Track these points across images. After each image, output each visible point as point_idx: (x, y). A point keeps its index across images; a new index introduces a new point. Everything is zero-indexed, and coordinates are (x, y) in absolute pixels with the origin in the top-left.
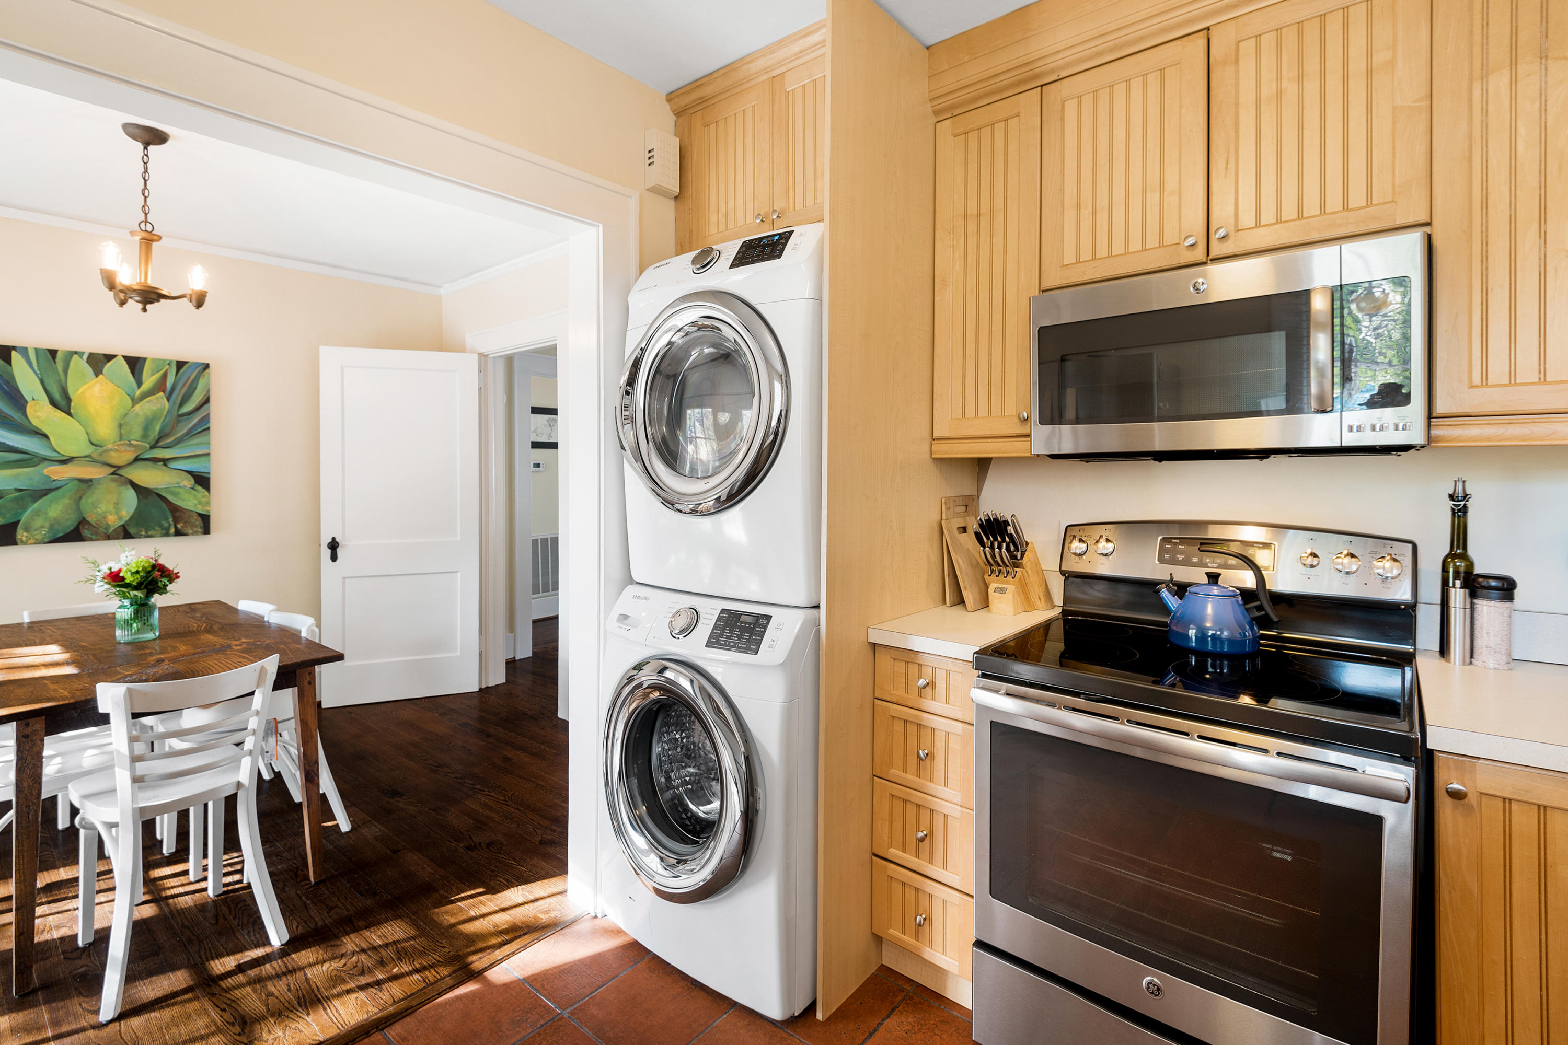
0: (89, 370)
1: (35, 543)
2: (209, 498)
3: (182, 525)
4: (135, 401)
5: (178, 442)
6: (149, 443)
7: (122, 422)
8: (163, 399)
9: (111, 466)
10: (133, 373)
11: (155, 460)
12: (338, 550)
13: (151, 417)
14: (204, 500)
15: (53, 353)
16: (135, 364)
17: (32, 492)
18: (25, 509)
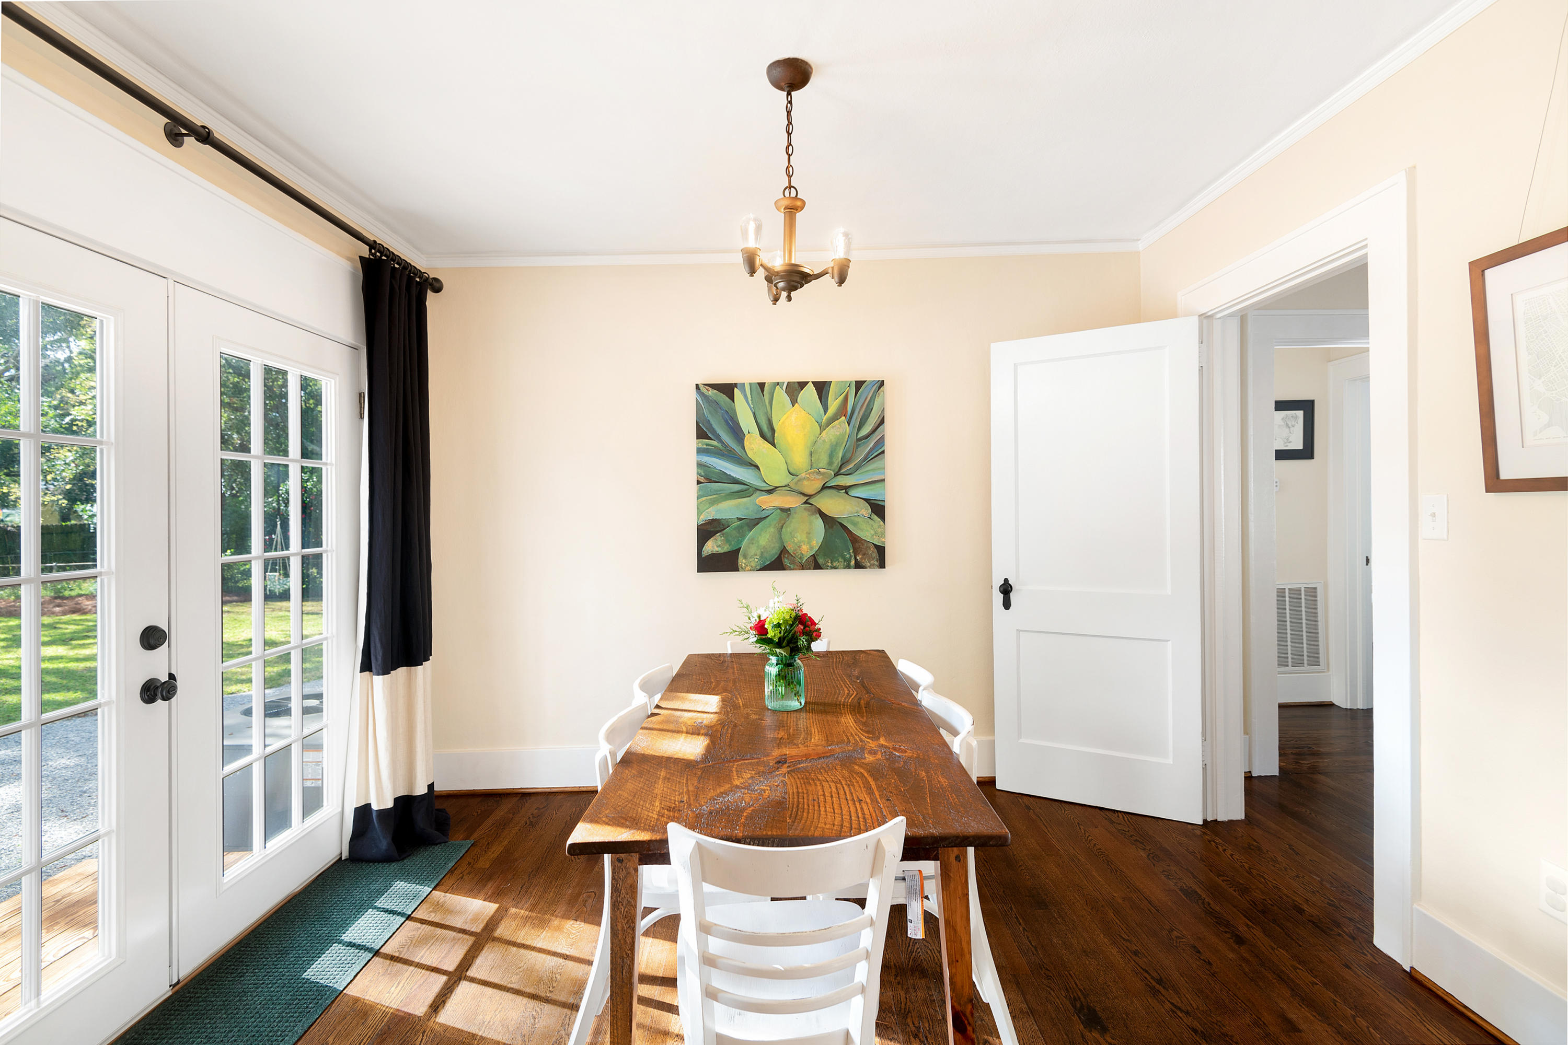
0: (787, 399)
1: (751, 570)
2: (884, 528)
3: (860, 557)
4: (822, 428)
5: (858, 467)
6: (834, 471)
7: (813, 450)
8: (845, 423)
9: (805, 495)
10: (820, 398)
11: (838, 488)
12: (1012, 594)
13: (835, 443)
14: (879, 530)
15: (762, 385)
16: (822, 388)
17: (748, 521)
18: (744, 536)
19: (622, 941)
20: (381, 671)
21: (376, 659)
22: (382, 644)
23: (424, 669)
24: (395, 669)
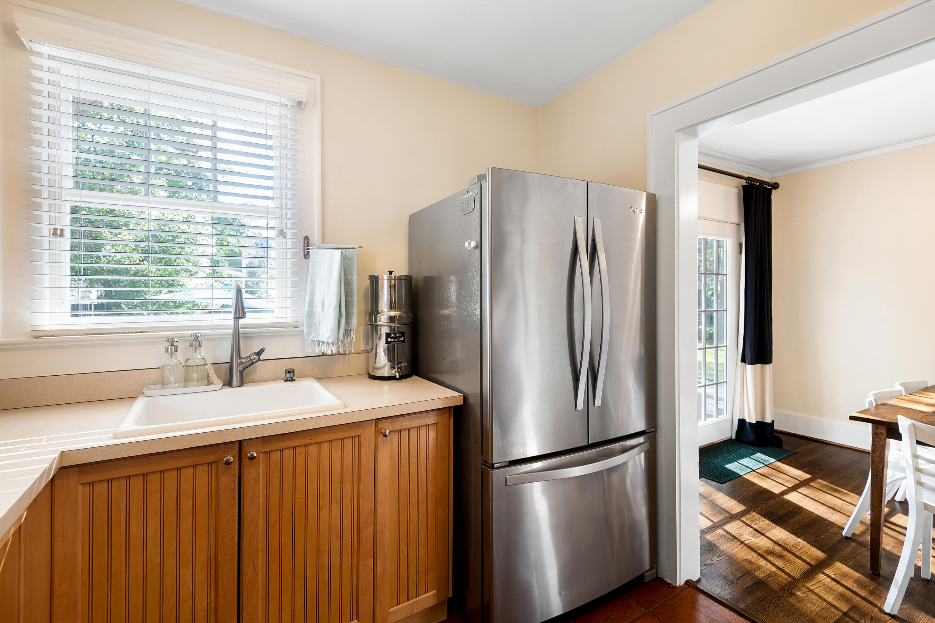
19: (877, 466)
20: (750, 363)
21: (748, 358)
22: (750, 351)
23: (769, 366)
24: (756, 364)
